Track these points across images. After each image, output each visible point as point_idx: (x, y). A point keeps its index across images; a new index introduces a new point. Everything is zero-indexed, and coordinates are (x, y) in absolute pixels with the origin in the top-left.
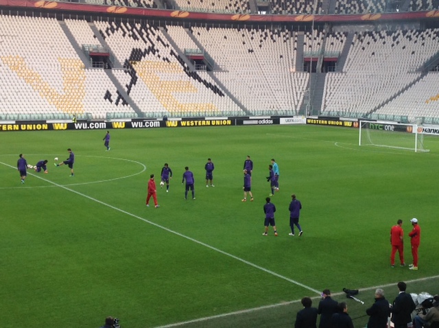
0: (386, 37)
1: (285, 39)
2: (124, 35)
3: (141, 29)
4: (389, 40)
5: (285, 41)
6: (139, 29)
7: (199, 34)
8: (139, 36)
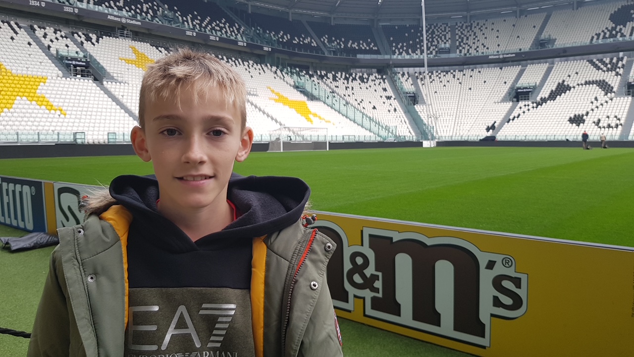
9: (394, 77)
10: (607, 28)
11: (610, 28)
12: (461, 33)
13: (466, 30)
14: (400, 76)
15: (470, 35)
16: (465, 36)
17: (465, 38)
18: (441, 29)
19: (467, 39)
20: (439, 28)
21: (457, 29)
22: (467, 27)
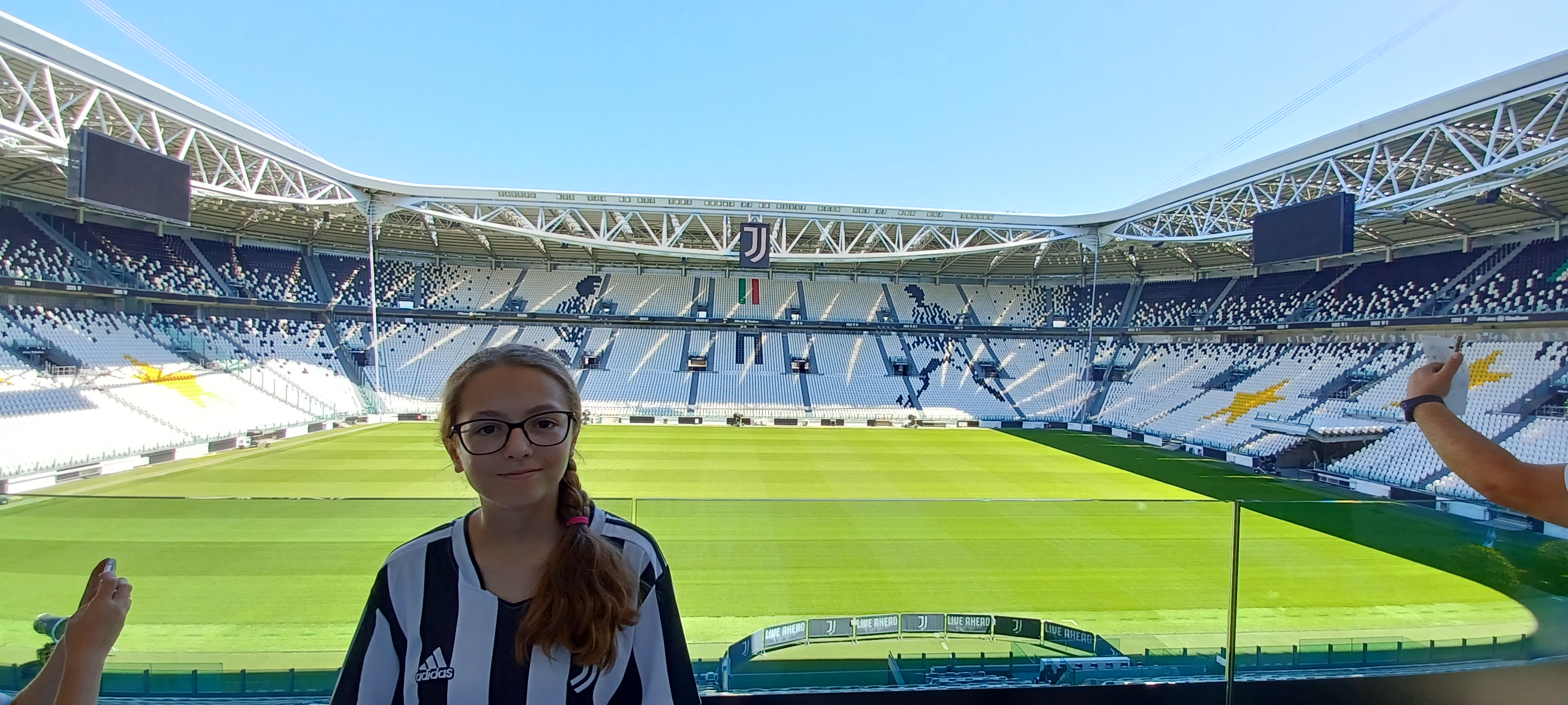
0: (1181, 350)
1: (1078, 348)
2: (927, 347)
3: (943, 341)
4: (1183, 352)
5: (1077, 351)
6: (941, 341)
7: (995, 344)
8: (939, 348)
9: (336, 327)
10: (573, 298)
11: (575, 298)
12: (428, 277)
13: (434, 275)
14: (346, 327)
15: (439, 282)
16: (433, 282)
17: (432, 285)
18: (403, 270)
19: (435, 287)
20: (400, 267)
21: (423, 271)
22: (435, 271)
